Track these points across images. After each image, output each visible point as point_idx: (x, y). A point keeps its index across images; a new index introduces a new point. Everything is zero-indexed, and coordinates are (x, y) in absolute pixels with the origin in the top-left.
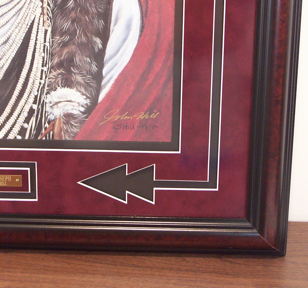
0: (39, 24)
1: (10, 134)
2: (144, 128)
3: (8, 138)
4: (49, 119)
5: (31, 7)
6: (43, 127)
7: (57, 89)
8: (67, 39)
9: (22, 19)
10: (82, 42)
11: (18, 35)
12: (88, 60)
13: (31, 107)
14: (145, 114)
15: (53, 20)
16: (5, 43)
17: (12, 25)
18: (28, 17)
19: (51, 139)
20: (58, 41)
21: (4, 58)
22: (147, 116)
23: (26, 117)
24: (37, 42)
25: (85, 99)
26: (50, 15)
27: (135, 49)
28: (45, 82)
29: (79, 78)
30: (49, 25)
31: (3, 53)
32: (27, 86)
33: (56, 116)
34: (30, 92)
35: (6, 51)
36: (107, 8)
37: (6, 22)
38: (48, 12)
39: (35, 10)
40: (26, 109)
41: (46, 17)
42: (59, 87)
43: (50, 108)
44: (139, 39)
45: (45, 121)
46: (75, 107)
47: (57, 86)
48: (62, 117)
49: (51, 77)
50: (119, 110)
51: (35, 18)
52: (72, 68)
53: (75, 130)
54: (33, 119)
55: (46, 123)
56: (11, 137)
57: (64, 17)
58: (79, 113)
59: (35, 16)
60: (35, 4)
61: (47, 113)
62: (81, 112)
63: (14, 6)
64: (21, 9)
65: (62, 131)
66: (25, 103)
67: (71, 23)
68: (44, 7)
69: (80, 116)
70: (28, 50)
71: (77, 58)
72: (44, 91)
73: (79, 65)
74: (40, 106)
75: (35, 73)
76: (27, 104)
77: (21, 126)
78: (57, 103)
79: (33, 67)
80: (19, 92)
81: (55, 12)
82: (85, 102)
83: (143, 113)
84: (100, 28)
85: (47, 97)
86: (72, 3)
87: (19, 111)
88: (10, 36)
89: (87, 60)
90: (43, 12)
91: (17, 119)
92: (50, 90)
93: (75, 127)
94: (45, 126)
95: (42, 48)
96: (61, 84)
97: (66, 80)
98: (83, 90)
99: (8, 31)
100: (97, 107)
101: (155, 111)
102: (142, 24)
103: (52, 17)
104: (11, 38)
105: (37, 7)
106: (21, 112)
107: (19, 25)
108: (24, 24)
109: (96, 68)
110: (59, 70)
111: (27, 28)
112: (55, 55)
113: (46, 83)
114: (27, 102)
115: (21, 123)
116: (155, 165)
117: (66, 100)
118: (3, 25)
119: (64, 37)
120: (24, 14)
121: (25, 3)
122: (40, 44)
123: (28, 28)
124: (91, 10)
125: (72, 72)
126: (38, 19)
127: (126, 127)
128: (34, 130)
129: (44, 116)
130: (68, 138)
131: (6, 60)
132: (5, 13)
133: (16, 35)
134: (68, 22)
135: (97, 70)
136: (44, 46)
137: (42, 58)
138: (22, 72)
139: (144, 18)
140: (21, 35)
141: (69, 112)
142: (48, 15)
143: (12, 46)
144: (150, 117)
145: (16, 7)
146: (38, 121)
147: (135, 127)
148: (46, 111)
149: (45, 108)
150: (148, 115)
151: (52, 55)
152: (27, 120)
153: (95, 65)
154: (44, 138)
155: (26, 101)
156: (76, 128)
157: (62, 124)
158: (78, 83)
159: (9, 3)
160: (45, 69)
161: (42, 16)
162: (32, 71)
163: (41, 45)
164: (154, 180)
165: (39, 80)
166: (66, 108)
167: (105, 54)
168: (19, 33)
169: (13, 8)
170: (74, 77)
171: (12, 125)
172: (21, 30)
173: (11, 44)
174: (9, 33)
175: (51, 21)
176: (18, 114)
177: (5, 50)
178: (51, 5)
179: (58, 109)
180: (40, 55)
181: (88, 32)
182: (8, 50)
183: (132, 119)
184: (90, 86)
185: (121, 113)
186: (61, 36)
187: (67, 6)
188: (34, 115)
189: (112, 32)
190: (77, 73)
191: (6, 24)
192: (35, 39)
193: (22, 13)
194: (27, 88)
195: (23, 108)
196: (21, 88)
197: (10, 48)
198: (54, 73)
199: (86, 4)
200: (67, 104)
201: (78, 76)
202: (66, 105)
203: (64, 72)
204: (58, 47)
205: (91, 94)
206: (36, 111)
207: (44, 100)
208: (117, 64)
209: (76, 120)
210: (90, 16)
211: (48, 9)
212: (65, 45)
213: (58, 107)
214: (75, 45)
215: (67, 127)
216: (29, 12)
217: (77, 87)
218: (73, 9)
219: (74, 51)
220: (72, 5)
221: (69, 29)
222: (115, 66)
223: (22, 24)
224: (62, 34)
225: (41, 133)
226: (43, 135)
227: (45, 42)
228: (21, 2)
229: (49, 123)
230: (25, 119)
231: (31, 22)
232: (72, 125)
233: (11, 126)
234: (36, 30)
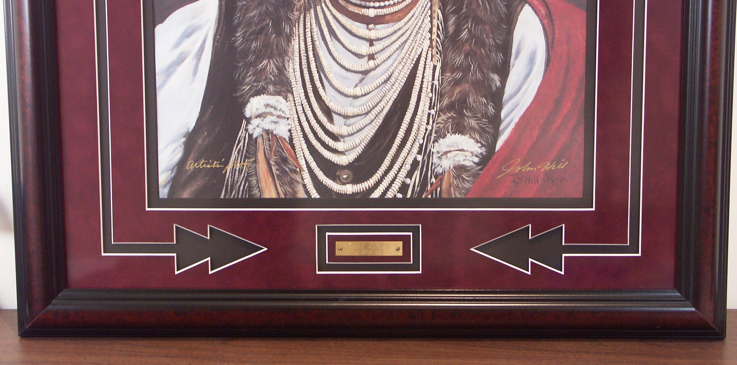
0: (426, 59)
1: (388, 192)
2: (550, 181)
3: (386, 197)
4: (436, 172)
5: (418, 39)
6: (429, 182)
7: (446, 135)
8: (459, 75)
9: (407, 53)
10: (477, 79)
11: (402, 73)
12: (484, 100)
13: (414, 159)
14: (551, 164)
15: (444, 53)
16: (386, 81)
17: (395, 60)
18: (414, 51)
19: (438, 197)
20: (448, 78)
21: (384, 100)
22: (553, 167)
23: (408, 170)
24: (424, 80)
25: (479, 147)
26: (439, 48)
27: (539, 87)
28: (432, 128)
29: (473, 123)
30: (438, 60)
31: (383, 93)
32: (411, 133)
33: (444, 169)
34: (413, 140)
35: (387, 92)
36: (507, 39)
37: (387, 58)
38: (438, 45)
39: (423, 42)
40: (408, 161)
41: (435, 50)
42: (449, 134)
43: (438, 158)
44: (544, 75)
45: (431, 175)
46: (467, 157)
47: (446, 133)
48: (452, 170)
49: (440, 122)
50: (520, 160)
51: (422, 52)
52: (464, 110)
53: (467, 185)
54: (417, 173)
55: (433, 177)
56: (390, 195)
57: (456, 51)
58: (472, 164)
59: (422, 49)
60: (422, 35)
61: (433, 165)
62: (475, 163)
63: (397, 38)
64: (406, 41)
65: (452, 187)
66: (408, 154)
67: (464, 58)
68: (433, 38)
69: (473, 168)
70: (413, 90)
71: (470, 98)
72: (431, 138)
73: (473, 106)
74: (426, 156)
75: (420, 117)
76: (410, 155)
77: (402, 181)
78: (446, 153)
79: (418, 110)
80: (401, 140)
81: (446, 44)
82: (480, 151)
83: (549, 163)
84: (499, 63)
85: (434, 146)
86: (466, 34)
87: (401, 163)
88: (392, 74)
89: (482, 101)
90: (432, 44)
91: (398, 173)
92: (438, 137)
93: (468, 181)
94: (432, 181)
95: (430, 87)
96: (451, 130)
97: (458, 125)
98: (477, 137)
99: (390, 68)
100: (494, 157)
101: (563, 160)
102: (548, 56)
103: (441, 51)
104: (393, 75)
105: (425, 39)
106: (403, 164)
107: (403, 61)
108: (409, 59)
109: (493, 110)
110: (449, 113)
111: (412, 63)
112: (445, 94)
113: (433, 130)
114: (410, 153)
115: (403, 178)
116: (564, 225)
117: (457, 149)
118: (384, 61)
119: (456, 73)
120: (410, 47)
121: (410, 35)
122: (428, 82)
123: (414, 64)
124: (488, 41)
125: (465, 115)
126: (426, 53)
127: (529, 180)
128: (418, 186)
129: (430, 168)
130: (458, 196)
131: (386, 102)
132: (387, 47)
133: (399, 72)
134: (461, 56)
135: (494, 112)
136: (432, 85)
137: (429, 99)
138: (406, 116)
139: (550, 50)
140: (405, 72)
141: (460, 164)
142: (437, 48)
143: (394, 86)
144: (557, 168)
145: (400, 40)
146: (423, 175)
147: (540, 180)
148: (433, 163)
149: (432, 159)
150: (555, 166)
151: (441, 96)
152: (410, 175)
153: (491, 106)
154: (430, 197)
155: (409, 151)
156: (469, 183)
157: (452, 178)
158: (472, 129)
159: (392, 34)
160: (433, 112)
161: (430, 49)
162: (417, 114)
163: (428, 84)
164: (563, 244)
165: (425, 126)
166: (457, 159)
167: (504, 93)
168: (403, 70)
169: (396, 40)
170: (466, 121)
171: (391, 180)
172: (406, 66)
173: (393, 83)
174: (391, 70)
175: (440, 56)
176: (399, 167)
177: (386, 90)
178: (441, 37)
179: (447, 160)
180: (427, 96)
181: (484, 67)
182: (390, 90)
183: (535, 170)
184: (486, 132)
185: (522, 164)
186: (452, 73)
187: (460, 37)
188: (418, 168)
189: (513, 67)
190: (471, 116)
191: (387, 59)
192: (422, 77)
193: (406, 47)
194: (411, 135)
195: (405, 160)
196: (404, 136)
197: (392, 88)
198: (443, 117)
199: (482, 35)
200: (459, 154)
201: (472, 120)
202: (457, 155)
203: (455, 115)
204: (449, 86)
205: (487, 142)
206: (420, 163)
207: (430, 150)
208: (518, 105)
209: (469, 173)
210: (487, 49)
211: (437, 41)
212: (457, 83)
213: (447, 157)
214: (468, 82)
215: (458, 182)
216: (414, 45)
217: (470, 134)
218: (467, 41)
219: (467, 91)
220: (466, 36)
221: (462, 64)
222: (516, 106)
223: (407, 60)
224: (454, 70)
225: (427, 189)
226: (428, 192)
227: (433, 79)
228: (406, 34)
229: (436, 178)
230: (407, 173)
231: (417, 56)
232: (463, 179)
233: (390, 182)
234: (423, 66)
